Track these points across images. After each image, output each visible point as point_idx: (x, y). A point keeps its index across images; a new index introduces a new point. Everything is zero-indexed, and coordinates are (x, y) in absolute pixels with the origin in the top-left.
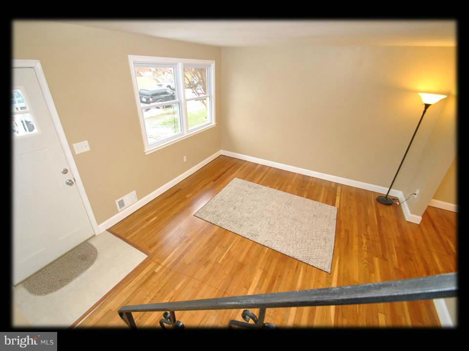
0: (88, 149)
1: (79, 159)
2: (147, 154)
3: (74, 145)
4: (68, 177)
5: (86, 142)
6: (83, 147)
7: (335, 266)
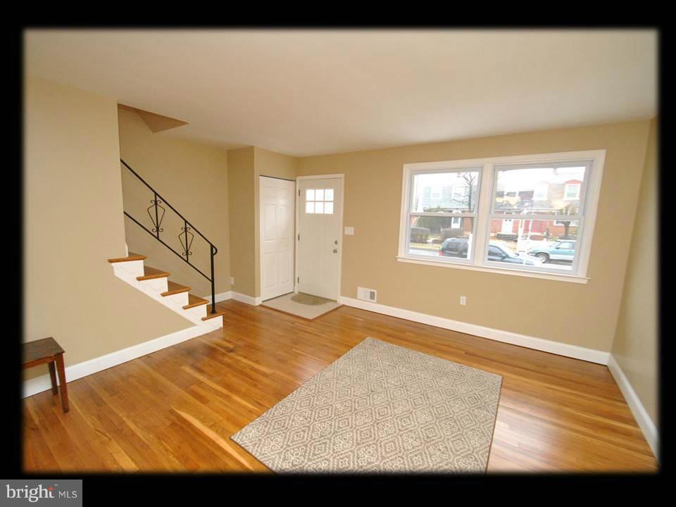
0: (352, 233)
1: (346, 238)
2: (399, 260)
3: (346, 228)
4: (336, 247)
5: (353, 229)
6: (350, 231)
7: (239, 453)
